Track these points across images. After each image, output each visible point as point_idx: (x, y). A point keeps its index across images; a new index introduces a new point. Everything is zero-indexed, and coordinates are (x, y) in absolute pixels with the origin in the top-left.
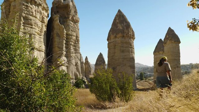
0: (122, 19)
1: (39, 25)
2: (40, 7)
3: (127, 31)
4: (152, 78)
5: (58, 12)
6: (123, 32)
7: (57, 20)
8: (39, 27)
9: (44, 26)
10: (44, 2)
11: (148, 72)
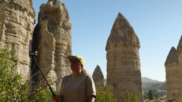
0: (123, 24)
1: (24, 33)
2: (25, 12)
3: (130, 38)
4: (165, 96)
5: (46, 17)
6: (125, 39)
7: (45, 27)
8: (24, 35)
9: (29, 34)
10: (30, 6)
11: (159, 89)
